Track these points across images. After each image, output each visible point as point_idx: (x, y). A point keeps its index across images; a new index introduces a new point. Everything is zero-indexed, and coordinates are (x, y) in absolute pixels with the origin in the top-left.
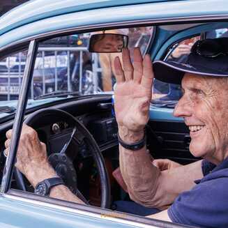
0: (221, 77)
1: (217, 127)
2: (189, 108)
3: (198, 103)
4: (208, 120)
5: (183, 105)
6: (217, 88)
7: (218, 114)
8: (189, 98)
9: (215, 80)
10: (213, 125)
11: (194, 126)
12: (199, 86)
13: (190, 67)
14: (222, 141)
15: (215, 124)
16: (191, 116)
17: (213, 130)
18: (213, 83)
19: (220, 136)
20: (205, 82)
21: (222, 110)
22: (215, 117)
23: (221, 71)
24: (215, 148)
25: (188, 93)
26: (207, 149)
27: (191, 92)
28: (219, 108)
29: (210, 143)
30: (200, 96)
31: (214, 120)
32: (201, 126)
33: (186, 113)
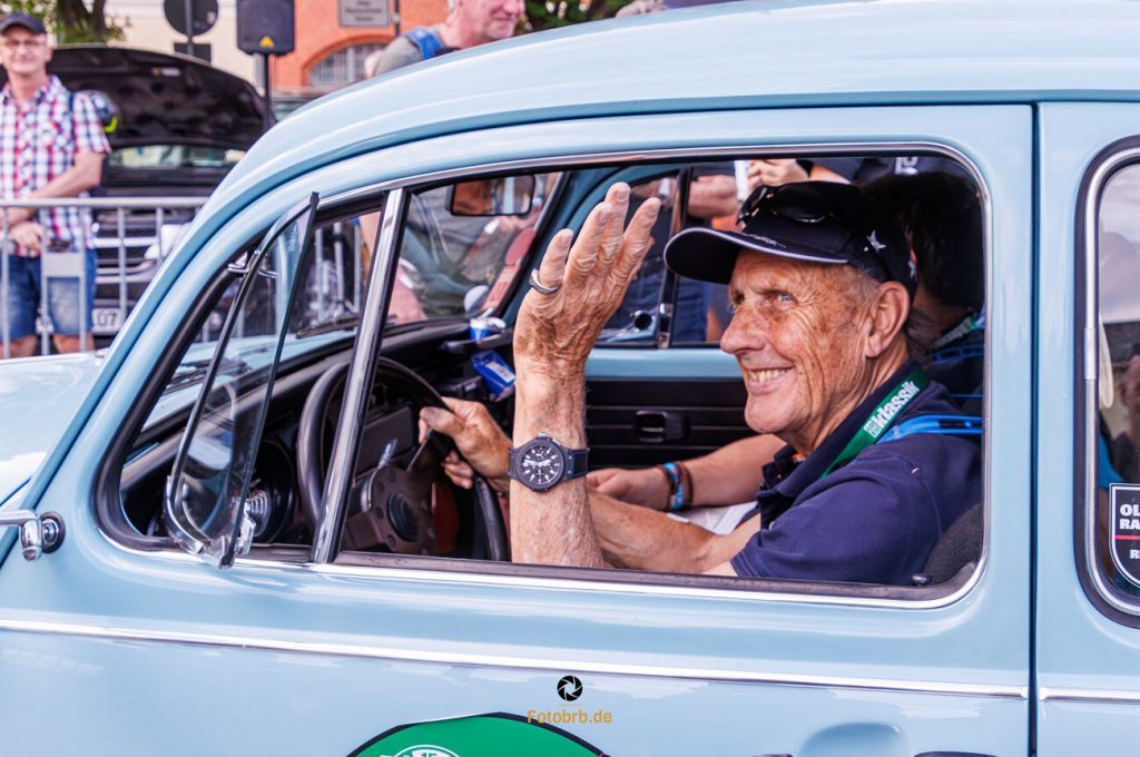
0: (831, 265)
1: (821, 369)
2: (760, 333)
3: (777, 319)
4: (802, 354)
5: (745, 327)
6: (820, 287)
7: (824, 342)
8: (755, 312)
9: (818, 273)
10: (813, 365)
11: (766, 370)
12: (783, 283)
13: (774, 243)
14: (828, 393)
15: (817, 364)
16: (761, 349)
17: (811, 376)
18: (813, 276)
19: (824, 389)
20: (798, 276)
21: (831, 335)
22: (818, 351)
23: (832, 252)
24: (809, 416)
25: (752, 300)
26: (794, 417)
27: (760, 298)
28: (825, 329)
29: (802, 401)
30: (783, 305)
31: (815, 355)
32: (780, 369)
33: (753, 344)
